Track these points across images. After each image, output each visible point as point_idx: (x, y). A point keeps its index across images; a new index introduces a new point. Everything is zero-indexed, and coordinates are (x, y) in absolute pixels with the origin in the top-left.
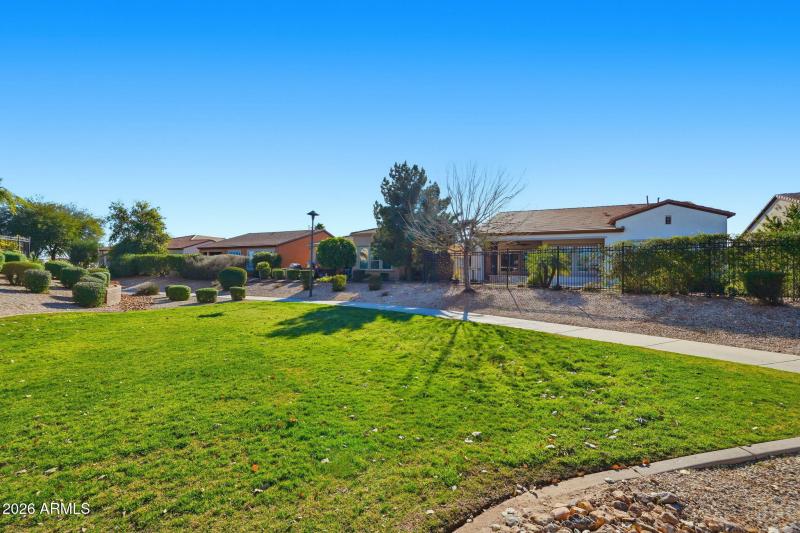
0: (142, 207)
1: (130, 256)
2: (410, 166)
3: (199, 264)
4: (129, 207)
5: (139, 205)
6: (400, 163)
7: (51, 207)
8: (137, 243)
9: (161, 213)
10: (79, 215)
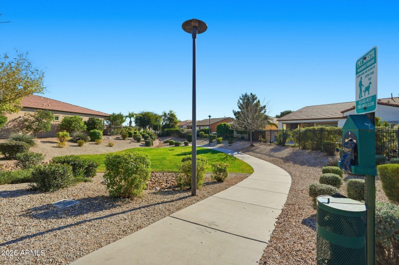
0: (171, 112)
1: (166, 130)
2: (249, 94)
3: (183, 132)
4: (167, 112)
5: (170, 111)
6: (244, 94)
7: (149, 113)
8: (169, 124)
9: (175, 114)
10: (155, 115)
